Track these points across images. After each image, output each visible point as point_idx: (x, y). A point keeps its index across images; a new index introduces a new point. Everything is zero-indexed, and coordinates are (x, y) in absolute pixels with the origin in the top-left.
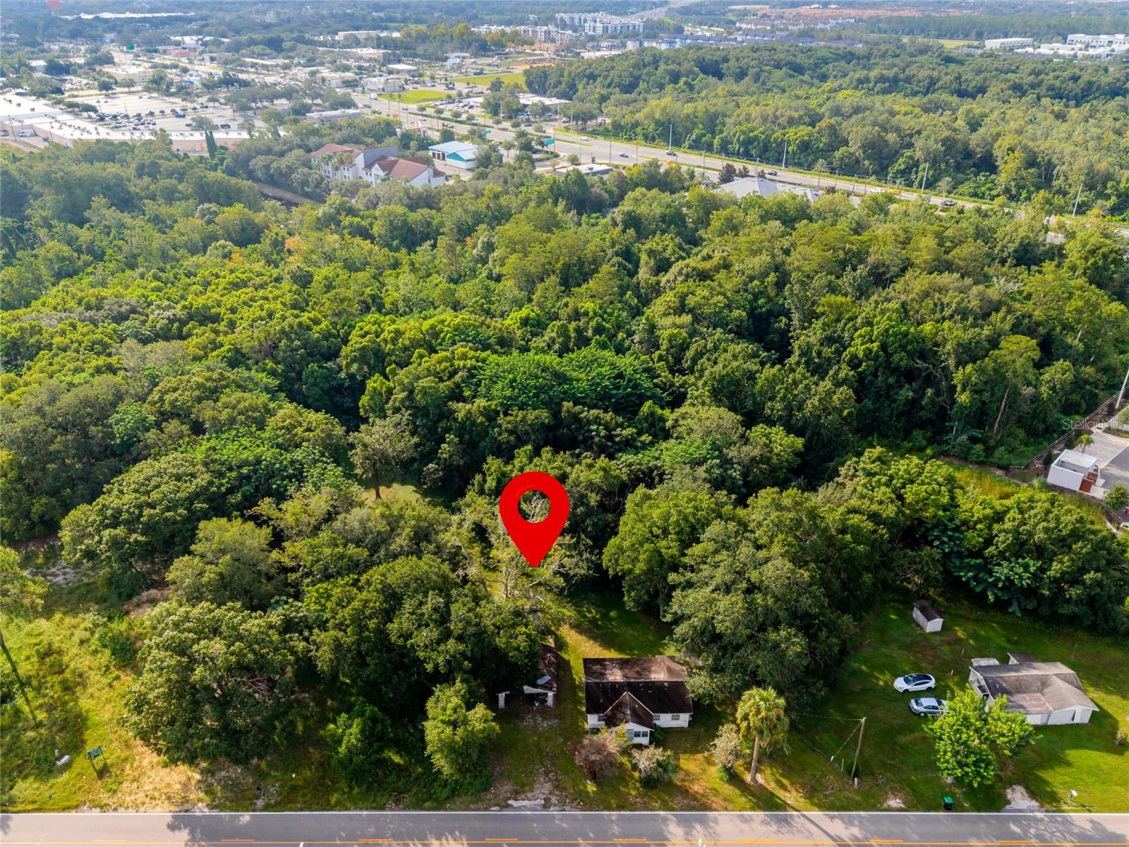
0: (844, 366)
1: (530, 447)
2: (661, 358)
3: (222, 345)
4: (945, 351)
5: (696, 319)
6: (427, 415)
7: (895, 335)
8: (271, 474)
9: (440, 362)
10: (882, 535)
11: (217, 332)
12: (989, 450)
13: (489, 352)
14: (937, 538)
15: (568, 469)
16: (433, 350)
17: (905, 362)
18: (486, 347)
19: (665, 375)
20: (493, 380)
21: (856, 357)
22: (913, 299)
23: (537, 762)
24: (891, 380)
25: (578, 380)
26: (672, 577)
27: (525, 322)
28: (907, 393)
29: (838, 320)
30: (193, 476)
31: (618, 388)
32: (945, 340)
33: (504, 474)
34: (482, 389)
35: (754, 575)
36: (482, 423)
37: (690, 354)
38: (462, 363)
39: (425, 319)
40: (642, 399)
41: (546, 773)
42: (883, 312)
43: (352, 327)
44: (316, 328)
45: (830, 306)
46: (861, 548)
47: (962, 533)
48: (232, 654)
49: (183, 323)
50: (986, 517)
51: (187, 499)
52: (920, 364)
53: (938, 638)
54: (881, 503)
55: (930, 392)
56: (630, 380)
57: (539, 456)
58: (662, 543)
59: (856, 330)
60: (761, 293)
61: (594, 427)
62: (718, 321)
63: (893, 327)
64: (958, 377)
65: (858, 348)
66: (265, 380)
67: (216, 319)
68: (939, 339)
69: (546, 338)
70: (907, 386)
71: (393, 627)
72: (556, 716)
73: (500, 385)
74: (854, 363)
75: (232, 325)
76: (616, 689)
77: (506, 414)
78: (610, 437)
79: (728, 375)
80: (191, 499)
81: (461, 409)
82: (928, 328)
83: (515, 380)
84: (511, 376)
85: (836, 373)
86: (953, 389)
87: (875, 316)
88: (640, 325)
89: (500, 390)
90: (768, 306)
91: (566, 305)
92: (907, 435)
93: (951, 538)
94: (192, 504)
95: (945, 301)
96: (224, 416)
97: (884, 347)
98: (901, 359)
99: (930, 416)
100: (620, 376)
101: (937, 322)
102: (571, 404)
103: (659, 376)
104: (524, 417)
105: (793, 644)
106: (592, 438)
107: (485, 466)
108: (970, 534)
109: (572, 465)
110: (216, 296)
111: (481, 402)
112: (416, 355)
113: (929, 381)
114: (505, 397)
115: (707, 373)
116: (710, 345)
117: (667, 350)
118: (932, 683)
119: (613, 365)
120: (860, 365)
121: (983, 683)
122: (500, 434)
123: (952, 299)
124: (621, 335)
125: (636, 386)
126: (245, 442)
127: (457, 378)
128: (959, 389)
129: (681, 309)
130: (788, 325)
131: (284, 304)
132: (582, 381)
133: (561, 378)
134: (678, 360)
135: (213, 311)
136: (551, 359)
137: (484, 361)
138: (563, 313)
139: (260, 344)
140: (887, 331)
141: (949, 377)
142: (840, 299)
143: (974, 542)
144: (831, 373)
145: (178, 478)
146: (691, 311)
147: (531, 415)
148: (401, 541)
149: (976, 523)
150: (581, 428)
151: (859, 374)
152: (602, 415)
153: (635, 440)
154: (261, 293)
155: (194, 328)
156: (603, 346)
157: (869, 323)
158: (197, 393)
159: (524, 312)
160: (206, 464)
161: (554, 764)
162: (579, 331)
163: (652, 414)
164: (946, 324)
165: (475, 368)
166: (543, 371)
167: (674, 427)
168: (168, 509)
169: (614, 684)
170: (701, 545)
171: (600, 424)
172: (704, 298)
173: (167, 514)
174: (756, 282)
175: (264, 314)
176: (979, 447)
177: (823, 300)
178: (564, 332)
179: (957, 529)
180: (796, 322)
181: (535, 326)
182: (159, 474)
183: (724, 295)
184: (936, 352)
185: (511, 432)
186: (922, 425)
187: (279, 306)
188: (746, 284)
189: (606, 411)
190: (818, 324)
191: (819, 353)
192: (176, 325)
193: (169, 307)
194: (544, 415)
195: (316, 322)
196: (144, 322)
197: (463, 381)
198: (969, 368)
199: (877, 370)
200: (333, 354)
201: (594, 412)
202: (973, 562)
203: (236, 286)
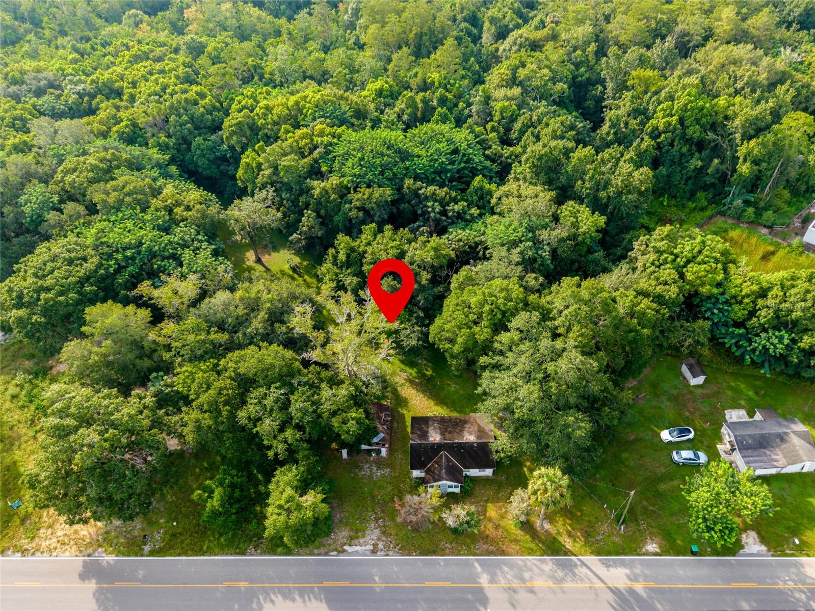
0: (646, 138)
1: (374, 225)
2: (493, 129)
3: (122, 121)
4: (734, 125)
5: (525, 92)
6: (290, 189)
7: (692, 109)
8: (153, 255)
9: (302, 138)
10: (664, 314)
11: (118, 108)
12: (759, 213)
13: (344, 127)
14: (709, 309)
15: (406, 247)
16: (297, 126)
17: (698, 134)
18: (342, 122)
19: (496, 148)
20: (346, 156)
21: (657, 128)
22: (712, 71)
23: (370, 509)
24: (684, 150)
25: (419, 156)
26: (483, 360)
27: (380, 93)
28: (696, 163)
29: (646, 92)
30: (85, 259)
31: (452, 163)
32: (736, 115)
33: (353, 250)
34: (336, 165)
35: (550, 367)
36: (335, 200)
37: (517, 125)
38: (319, 139)
39: (292, 94)
40: (474, 173)
41: (377, 520)
42: (684, 88)
43: (232, 99)
44: (202, 102)
45: (639, 78)
46: (646, 331)
47: (730, 305)
48: (106, 440)
49: (92, 96)
50: (753, 292)
51: (78, 282)
52: (711, 135)
53: (700, 391)
54: (666, 283)
55: (716, 161)
56: (464, 155)
57: (383, 232)
58: (476, 329)
59: (659, 104)
60: (582, 62)
61: (430, 204)
62: (543, 95)
63: (691, 102)
64: (742, 151)
65: (659, 121)
66: (156, 156)
67: (119, 94)
68: (730, 113)
69: (396, 109)
70: (697, 155)
71: (242, 414)
72: (388, 466)
73: (349, 164)
74: (655, 134)
75: (132, 99)
76: (436, 449)
77: (355, 191)
78: (444, 213)
79: (546, 155)
80: (82, 282)
81: (317, 186)
82: (722, 101)
83: (363, 159)
84: (359, 155)
85: (639, 145)
86: (735, 159)
87: (676, 91)
88: (477, 98)
89: (351, 168)
90: (587, 75)
91: (416, 75)
92: (692, 196)
93: (719, 310)
94: (83, 286)
95: (739, 74)
96: (112, 198)
97: (681, 121)
98: (694, 131)
99: (713, 180)
100: (455, 151)
101: (730, 95)
102: (412, 181)
103: (490, 148)
104: (371, 194)
105: (580, 428)
106: (429, 213)
107: (336, 242)
108: (736, 307)
109: (410, 242)
110: (119, 70)
111: (334, 180)
112: (282, 130)
113: (717, 150)
114: (355, 175)
115: (529, 150)
116: (535, 118)
117: (499, 123)
118: (691, 436)
119: (450, 141)
120: (659, 136)
121: (733, 439)
122: (350, 210)
123: (745, 72)
124: (461, 105)
125: (468, 161)
126: (129, 224)
127: (316, 154)
128: (741, 160)
129: (513, 81)
130: (603, 93)
131: (177, 77)
132: (423, 157)
133: (404, 155)
134: (508, 130)
135: (117, 85)
136: (396, 135)
137: (339, 137)
138: (414, 83)
139: (154, 118)
140: (686, 105)
141: (734, 148)
142: (649, 73)
143: (739, 314)
144: (635, 144)
145: (70, 262)
146: (521, 84)
147: (377, 193)
148: (257, 323)
149: (743, 297)
150: (420, 202)
151: (658, 144)
152: (438, 192)
153: (465, 213)
154: (158, 66)
155: (102, 102)
156: (444, 120)
157: (671, 98)
158: (91, 175)
159: (379, 84)
160: (96, 248)
161: (383, 511)
162: (425, 102)
163: (481, 188)
164: (738, 99)
165: (331, 144)
166: (388, 148)
167: (497, 204)
168: (62, 293)
169: (433, 445)
170: (508, 334)
171: (435, 201)
172: (532, 71)
173: (60, 298)
174: (579, 52)
175: (158, 88)
176: (751, 210)
177: (634, 73)
178: (412, 103)
179: (727, 302)
180: (609, 91)
181: (388, 97)
182: (54, 259)
183: (549, 67)
184: (726, 125)
185: (359, 209)
186: (705, 188)
187: (173, 80)
188: (569, 54)
189: (441, 186)
190: (628, 95)
191: (626, 124)
192: (86, 99)
193: (80, 81)
194: (388, 193)
195: (202, 96)
196: (58, 97)
197: (321, 158)
198: (753, 143)
199: (673, 141)
200: (217, 127)
201: (432, 188)
202: (737, 331)
203: (137, 59)
